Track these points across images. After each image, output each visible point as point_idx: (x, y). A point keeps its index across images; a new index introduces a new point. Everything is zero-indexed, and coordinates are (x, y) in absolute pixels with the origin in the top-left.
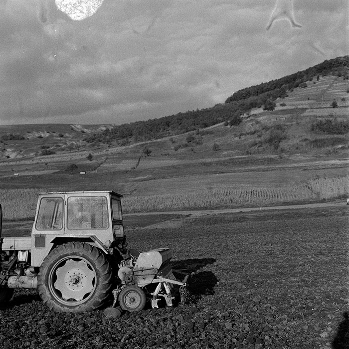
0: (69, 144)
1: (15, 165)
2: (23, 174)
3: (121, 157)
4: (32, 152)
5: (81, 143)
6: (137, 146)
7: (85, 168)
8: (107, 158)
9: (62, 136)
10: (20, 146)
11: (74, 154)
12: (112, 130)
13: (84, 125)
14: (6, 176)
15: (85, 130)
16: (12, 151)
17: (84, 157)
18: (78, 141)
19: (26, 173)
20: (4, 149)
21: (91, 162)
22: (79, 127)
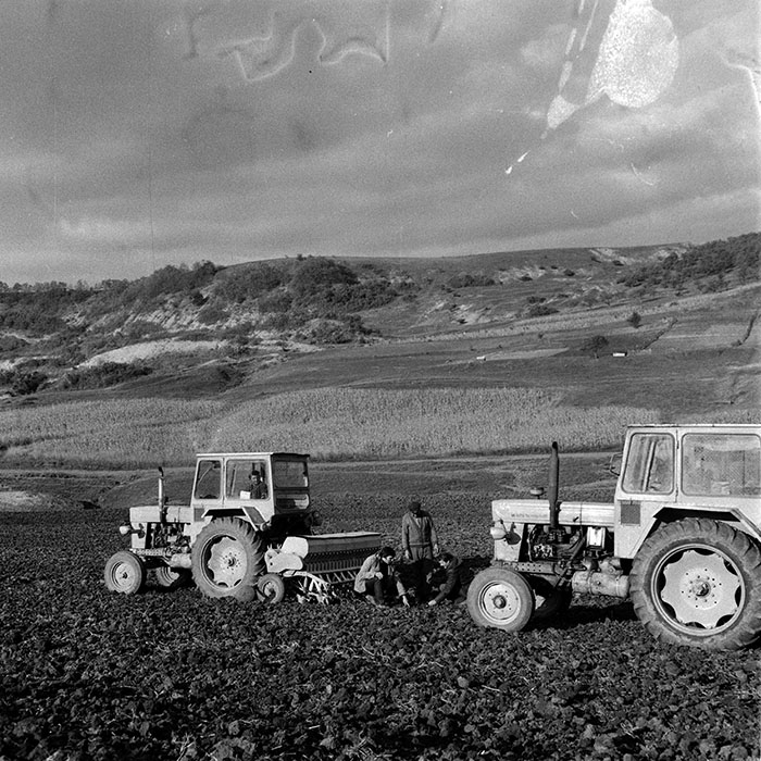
0: (586, 290)
1: (477, 339)
2: (493, 357)
3: (706, 317)
4: (510, 311)
5: (613, 288)
6: (745, 291)
7: (623, 343)
8: (675, 322)
9: (572, 275)
10: (485, 299)
11: (599, 312)
12: (684, 256)
13: (620, 249)
14: (458, 363)
15: (623, 260)
16: (470, 310)
17: (621, 319)
18: (607, 284)
19: (500, 356)
20: (455, 306)
21: (637, 330)
22: (609, 253)
